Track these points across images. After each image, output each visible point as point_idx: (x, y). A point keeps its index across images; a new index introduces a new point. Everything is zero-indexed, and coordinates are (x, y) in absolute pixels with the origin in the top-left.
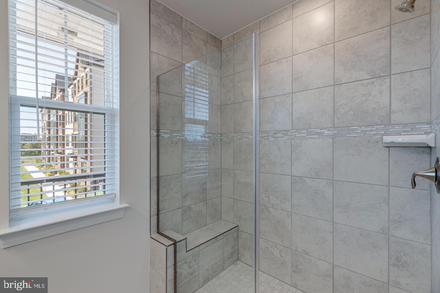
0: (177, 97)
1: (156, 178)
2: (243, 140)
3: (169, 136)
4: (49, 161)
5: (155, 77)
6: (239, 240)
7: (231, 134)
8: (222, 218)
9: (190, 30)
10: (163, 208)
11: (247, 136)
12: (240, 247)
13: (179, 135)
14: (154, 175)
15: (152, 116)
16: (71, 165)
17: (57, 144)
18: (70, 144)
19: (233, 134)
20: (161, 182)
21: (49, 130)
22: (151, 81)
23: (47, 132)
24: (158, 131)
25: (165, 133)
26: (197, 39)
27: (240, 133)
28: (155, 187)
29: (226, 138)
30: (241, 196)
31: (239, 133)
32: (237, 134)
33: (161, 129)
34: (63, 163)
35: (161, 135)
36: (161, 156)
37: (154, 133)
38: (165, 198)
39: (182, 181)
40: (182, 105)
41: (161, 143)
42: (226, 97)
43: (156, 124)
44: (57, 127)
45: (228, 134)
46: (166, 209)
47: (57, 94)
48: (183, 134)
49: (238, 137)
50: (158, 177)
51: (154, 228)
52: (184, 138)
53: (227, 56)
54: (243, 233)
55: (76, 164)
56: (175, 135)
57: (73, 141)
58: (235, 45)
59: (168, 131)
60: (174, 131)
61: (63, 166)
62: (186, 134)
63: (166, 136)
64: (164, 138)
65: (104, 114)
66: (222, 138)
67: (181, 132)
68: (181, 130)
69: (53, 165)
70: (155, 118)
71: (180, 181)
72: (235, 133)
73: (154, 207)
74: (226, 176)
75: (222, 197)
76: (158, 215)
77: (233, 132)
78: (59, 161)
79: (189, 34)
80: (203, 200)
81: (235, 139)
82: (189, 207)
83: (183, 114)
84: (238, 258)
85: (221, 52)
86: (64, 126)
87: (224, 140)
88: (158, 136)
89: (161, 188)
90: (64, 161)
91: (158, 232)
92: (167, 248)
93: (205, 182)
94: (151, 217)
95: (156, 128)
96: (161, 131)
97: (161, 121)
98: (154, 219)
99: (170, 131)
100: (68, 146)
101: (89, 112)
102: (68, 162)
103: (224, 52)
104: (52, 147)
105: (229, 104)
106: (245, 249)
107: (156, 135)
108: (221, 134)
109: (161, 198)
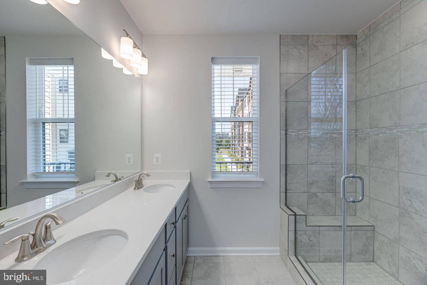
0: (303, 102)
1: (285, 166)
2: (380, 135)
3: (295, 134)
4: (235, 153)
5: (284, 91)
6: (375, 242)
7: (367, 129)
8: (357, 215)
9: (316, 42)
10: (291, 189)
11: (384, 131)
12: (376, 249)
13: (305, 133)
14: (283, 163)
15: (281, 120)
16: (247, 156)
17: (239, 140)
18: (247, 140)
19: (369, 129)
20: (288, 169)
21: (235, 130)
22: (281, 95)
23: (233, 131)
24: (286, 130)
25: (292, 132)
26: (325, 47)
27: (377, 129)
28: (283, 172)
29: (361, 133)
30: (378, 196)
31: (375, 129)
32: (373, 129)
33: (288, 129)
34: (242, 154)
35: (289, 134)
36: (288, 149)
37: (283, 133)
38: (292, 181)
39: (308, 170)
40: (308, 109)
41: (288, 139)
42: (361, 91)
43: (285, 126)
44: (239, 127)
45: (364, 130)
46: (292, 190)
47: (239, 103)
48: (309, 131)
49: (375, 133)
50: (286, 165)
51: (283, 202)
52: (310, 135)
53: (362, 50)
54: (379, 234)
55: (250, 155)
56: (302, 133)
57: (248, 138)
58: (371, 37)
59: (295, 130)
60: (300, 130)
61: (242, 156)
62: (312, 131)
63: (293, 134)
64: (291, 136)
65: (252, 122)
66: (357, 134)
67: (307, 130)
68: (307, 129)
69: (237, 155)
70: (284, 121)
71: (305, 171)
72: (370, 128)
73: (283, 186)
74: (361, 173)
75: (357, 193)
76: (286, 193)
77: (369, 127)
78: (240, 153)
79: (316, 46)
80: (331, 192)
81: (371, 134)
82: (315, 194)
83: (309, 116)
84: (373, 259)
85: (356, 47)
86: (243, 127)
87: (359, 136)
88: (286, 134)
89: (288, 173)
90: (243, 153)
91: (286, 205)
92: (288, 216)
93: (333, 175)
94: (281, 193)
95: (284, 128)
96: (289, 130)
97: (288, 123)
98: (283, 195)
99: (296, 130)
100: (246, 141)
101: (244, 122)
102: (245, 154)
103: (359, 46)
104: (236, 142)
105: (364, 99)
106: (382, 253)
107: (285, 134)
108: (356, 130)
109: (288, 181)
